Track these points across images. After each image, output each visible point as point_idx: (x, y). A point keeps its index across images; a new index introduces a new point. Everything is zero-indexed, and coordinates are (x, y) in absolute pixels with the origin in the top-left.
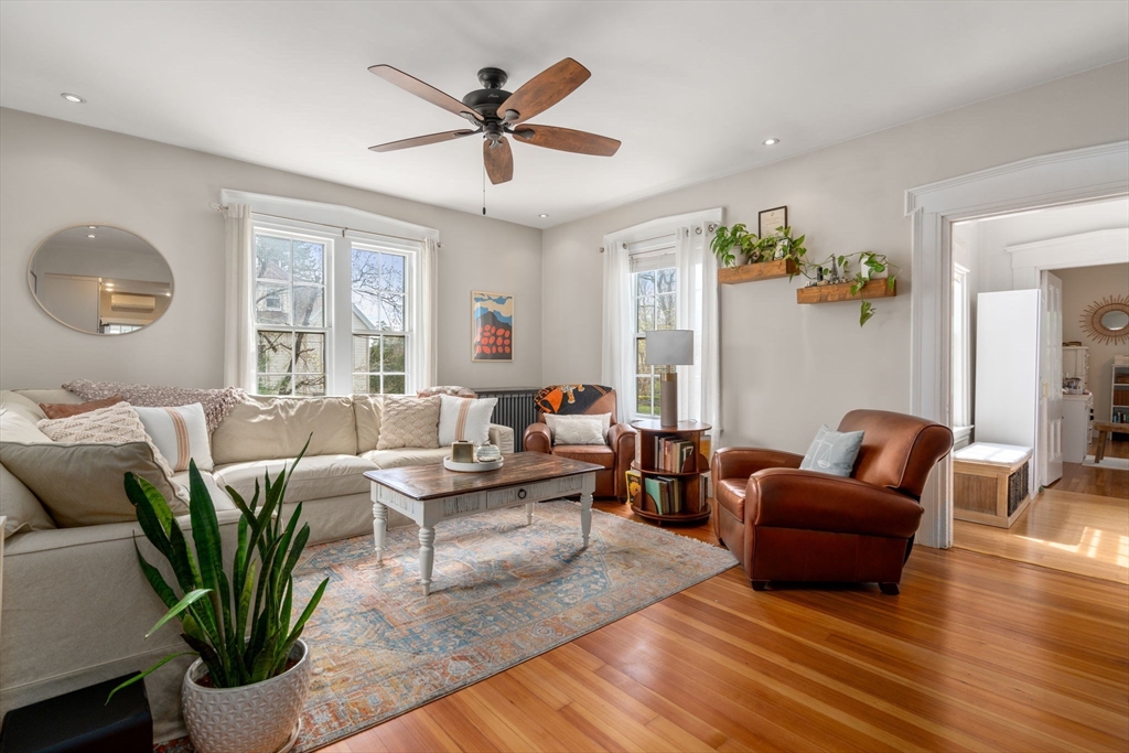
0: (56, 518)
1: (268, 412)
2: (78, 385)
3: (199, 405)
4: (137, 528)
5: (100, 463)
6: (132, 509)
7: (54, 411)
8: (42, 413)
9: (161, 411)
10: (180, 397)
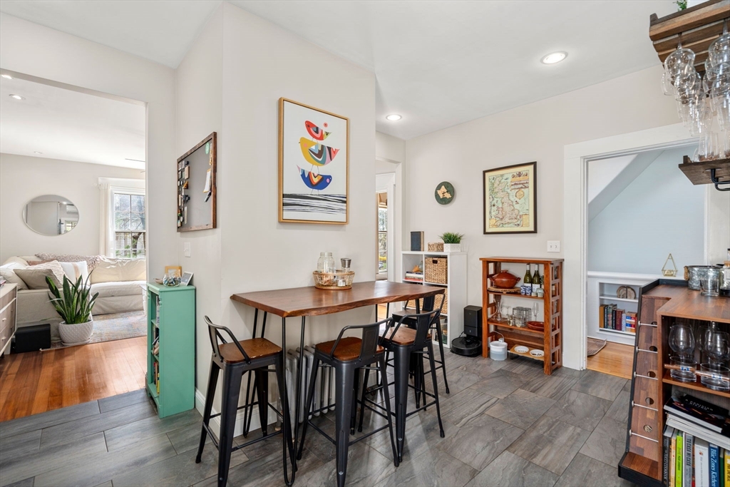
0: (29, 288)
1: (114, 265)
2: (40, 255)
3: (85, 262)
4: (49, 290)
5: (40, 274)
6: (47, 285)
7: (30, 263)
8: (27, 263)
9: (70, 263)
10: (78, 259)
